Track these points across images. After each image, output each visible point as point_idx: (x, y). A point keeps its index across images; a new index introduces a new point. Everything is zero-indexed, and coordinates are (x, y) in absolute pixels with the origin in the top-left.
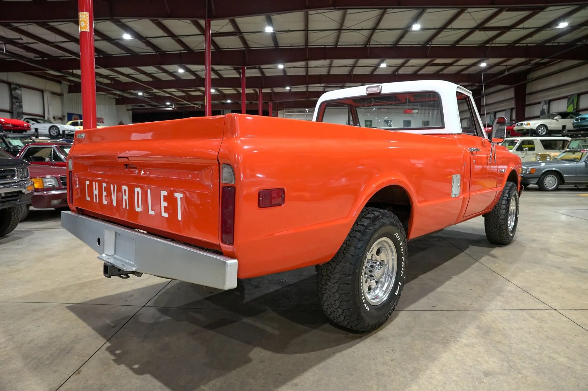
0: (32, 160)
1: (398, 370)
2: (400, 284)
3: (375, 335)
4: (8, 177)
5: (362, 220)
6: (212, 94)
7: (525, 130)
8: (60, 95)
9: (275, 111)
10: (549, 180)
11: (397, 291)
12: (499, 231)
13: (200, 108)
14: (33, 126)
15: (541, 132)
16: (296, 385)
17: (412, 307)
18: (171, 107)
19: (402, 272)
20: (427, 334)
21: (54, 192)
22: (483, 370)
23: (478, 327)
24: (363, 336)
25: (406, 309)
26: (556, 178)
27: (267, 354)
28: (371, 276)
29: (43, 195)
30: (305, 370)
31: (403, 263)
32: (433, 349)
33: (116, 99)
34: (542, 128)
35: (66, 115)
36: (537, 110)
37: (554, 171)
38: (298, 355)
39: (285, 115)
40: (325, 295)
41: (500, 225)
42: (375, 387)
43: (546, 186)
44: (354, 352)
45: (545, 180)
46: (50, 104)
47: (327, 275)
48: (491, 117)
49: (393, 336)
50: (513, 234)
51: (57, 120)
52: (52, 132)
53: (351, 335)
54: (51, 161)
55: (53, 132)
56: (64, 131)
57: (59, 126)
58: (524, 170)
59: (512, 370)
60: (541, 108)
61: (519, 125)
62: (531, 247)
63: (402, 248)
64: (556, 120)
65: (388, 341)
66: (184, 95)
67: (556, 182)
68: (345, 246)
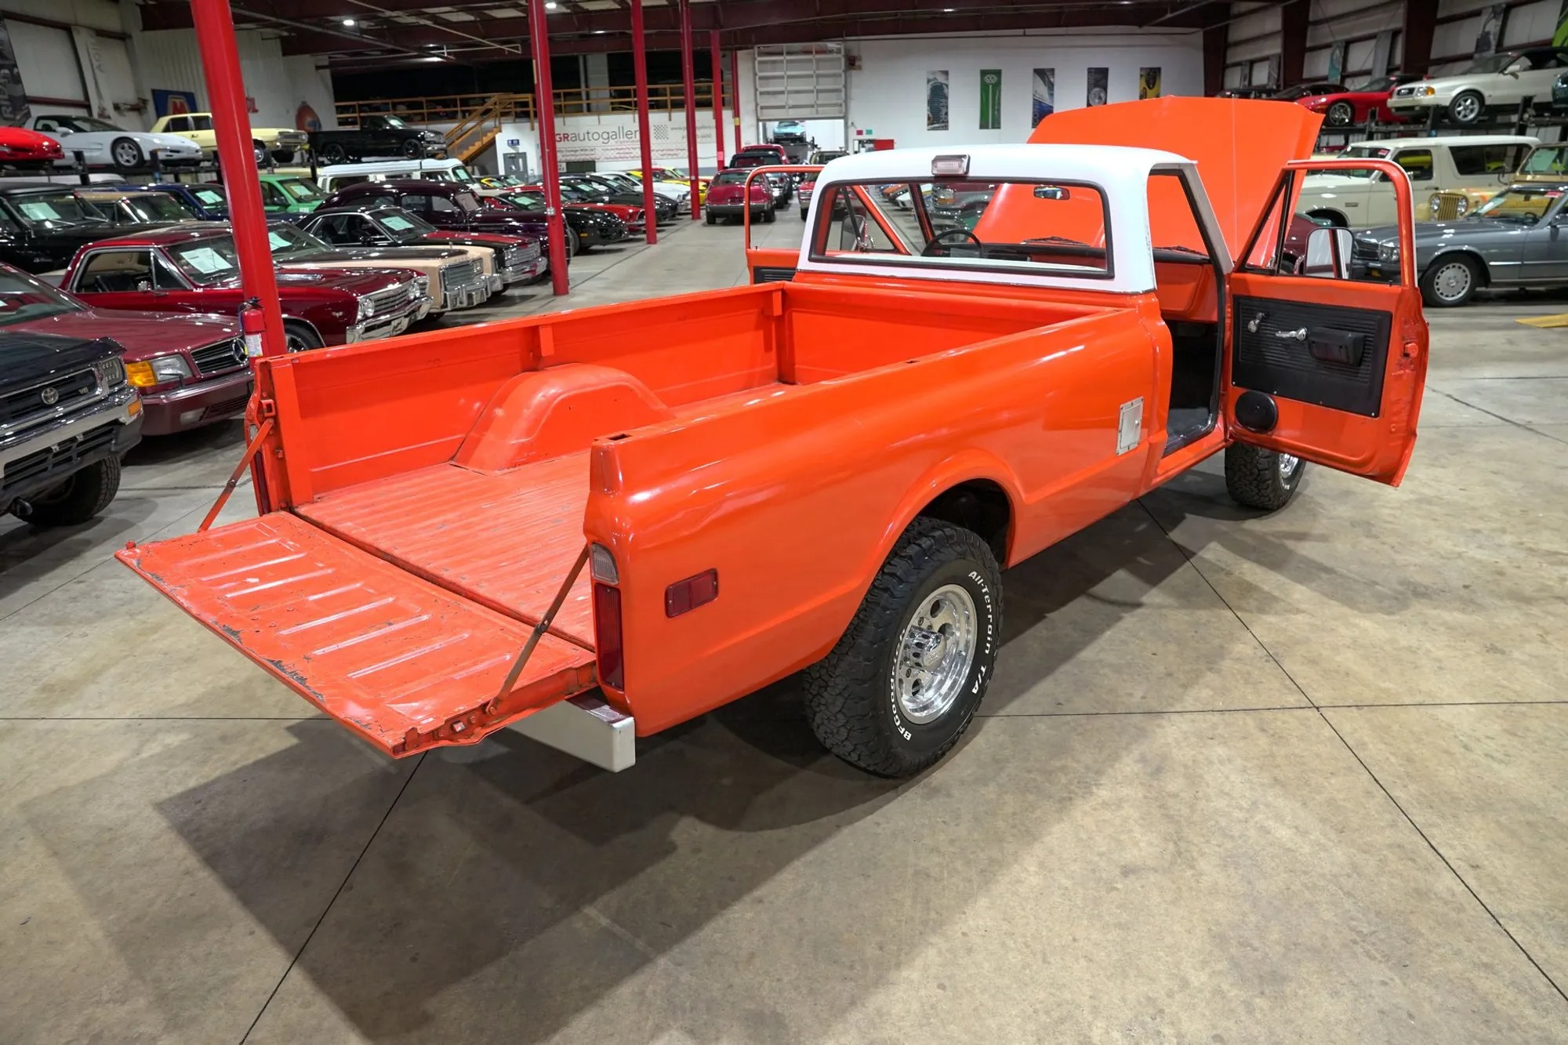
0: (105, 287)
1: (959, 865)
2: (983, 669)
3: (926, 780)
4: (81, 391)
5: (892, 562)
6: (547, 12)
7: (1417, 108)
8: (122, 37)
9: (728, 53)
10: (1449, 279)
11: (977, 685)
12: (1255, 483)
13: (520, 52)
14: (70, 142)
15: (1463, 113)
16: (761, 901)
17: (1013, 707)
18: (438, 56)
19: (988, 645)
20: (1032, 776)
21: (183, 393)
22: (1123, 864)
23: (1143, 759)
24: (900, 785)
25: (1002, 713)
26: (1468, 272)
27: (705, 832)
28: (918, 665)
29: (158, 405)
30: (779, 867)
31: (990, 626)
32: (1038, 813)
33: (282, 38)
34: (1469, 102)
35: (149, 96)
36: (1464, 38)
37: (1467, 252)
38: (767, 833)
39: (756, 62)
40: (818, 715)
41: (1259, 471)
42: (908, 902)
43: (1438, 293)
44: (878, 824)
45: (1439, 278)
46: (99, 67)
47: (820, 677)
48: (1335, 57)
49: (963, 783)
50: (1294, 484)
51: (126, 113)
52: (122, 156)
53: (876, 781)
54: (153, 288)
55: (126, 158)
56: (154, 154)
57: (137, 137)
58: (1385, 250)
59: (1179, 861)
60: (1480, 32)
61: (1404, 94)
62: (1331, 518)
63: (987, 597)
64: (1513, 74)
65: (949, 795)
66: (472, 18)
67: (1466, 282)
68: (855, 623)
